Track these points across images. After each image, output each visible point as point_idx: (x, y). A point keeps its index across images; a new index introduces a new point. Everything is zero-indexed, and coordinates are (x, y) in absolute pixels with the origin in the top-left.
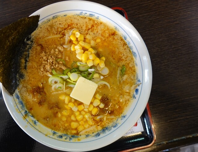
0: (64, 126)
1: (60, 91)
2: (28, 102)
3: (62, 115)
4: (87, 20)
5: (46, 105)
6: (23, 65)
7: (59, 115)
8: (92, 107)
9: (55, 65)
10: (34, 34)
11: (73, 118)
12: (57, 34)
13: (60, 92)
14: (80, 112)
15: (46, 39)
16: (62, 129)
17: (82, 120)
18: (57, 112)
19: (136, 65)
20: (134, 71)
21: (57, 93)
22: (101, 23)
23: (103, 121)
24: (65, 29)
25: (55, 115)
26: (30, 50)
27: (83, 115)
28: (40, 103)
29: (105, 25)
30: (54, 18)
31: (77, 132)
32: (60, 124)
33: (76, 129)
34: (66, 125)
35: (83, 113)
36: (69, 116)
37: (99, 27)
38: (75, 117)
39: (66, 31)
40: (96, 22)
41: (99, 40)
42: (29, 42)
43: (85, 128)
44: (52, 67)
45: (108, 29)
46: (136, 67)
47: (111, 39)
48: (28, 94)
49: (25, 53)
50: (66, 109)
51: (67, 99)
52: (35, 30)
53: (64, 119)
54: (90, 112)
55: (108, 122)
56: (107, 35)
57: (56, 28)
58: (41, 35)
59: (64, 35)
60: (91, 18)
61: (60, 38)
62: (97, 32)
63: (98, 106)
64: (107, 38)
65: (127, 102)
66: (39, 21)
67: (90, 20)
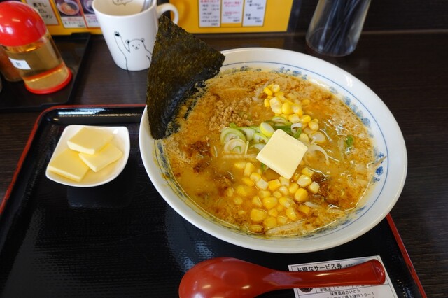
0: (237, 214)
1: (238, 155)
2: (176, 164)
3: (236, 195)
4: (289, 80)
5: (207, 173)
6: (183, 113)
7: (230, 192)
8: (295, 186)
9: (236, 119)
10: (210, 83)
11: (256, 201)
12: (243, 87)
13: (237, 157)
14: (272, 193)
15: (226, 90)
16: (230, 219)
17: (275, 207)
18: (226, 188)
19: (371, 136)
20: (369, 146)
21: (231, 156)
22: (310, 85)
23: (317, 217)
24: (256, 84)
25: (222, 191)
26: (199, 98)
27: (278, 199)
28: (198, 169)
29: (316, 87)
30: (243, 69)
31: (263, 229)
32: (228, 209)
33: (261, 223)
34: (242, 212)
35: (277, 194)
36: (249, 198)
37: (307, 88)
38: (262, 200)
39: (257, 86)
40: (302, 83)
41: (307, 101)
42: (200, 89)
43: (279, 224)
44: (231, 120)
45: (320, 92)
46: (370, 139)
47: (326, 102)
48: (179, 151)
49: (190, 100)
50: (244, 184)
51: (248, 167)
52: (213, 77)
53: (238, 201)
54: (292, 196)
55: (329, 220)
56: (320, 97)
57: (243, 81)
58: (220, 85)
59: (254, 89)
60: (295, 77)
61: (248, 92)
62: (304, 93)
63: (307, 188)
64: (320, 101)
65: (363, 190)
66: (222, 66)
67: (294, 79)
